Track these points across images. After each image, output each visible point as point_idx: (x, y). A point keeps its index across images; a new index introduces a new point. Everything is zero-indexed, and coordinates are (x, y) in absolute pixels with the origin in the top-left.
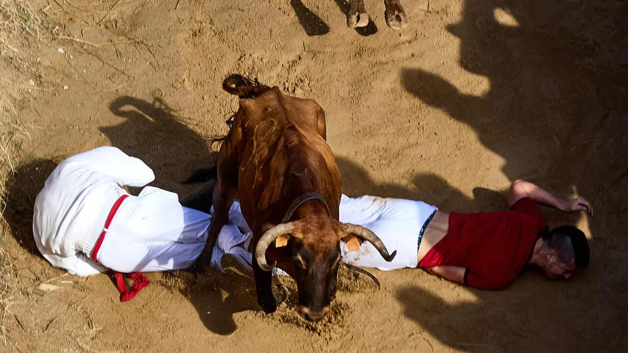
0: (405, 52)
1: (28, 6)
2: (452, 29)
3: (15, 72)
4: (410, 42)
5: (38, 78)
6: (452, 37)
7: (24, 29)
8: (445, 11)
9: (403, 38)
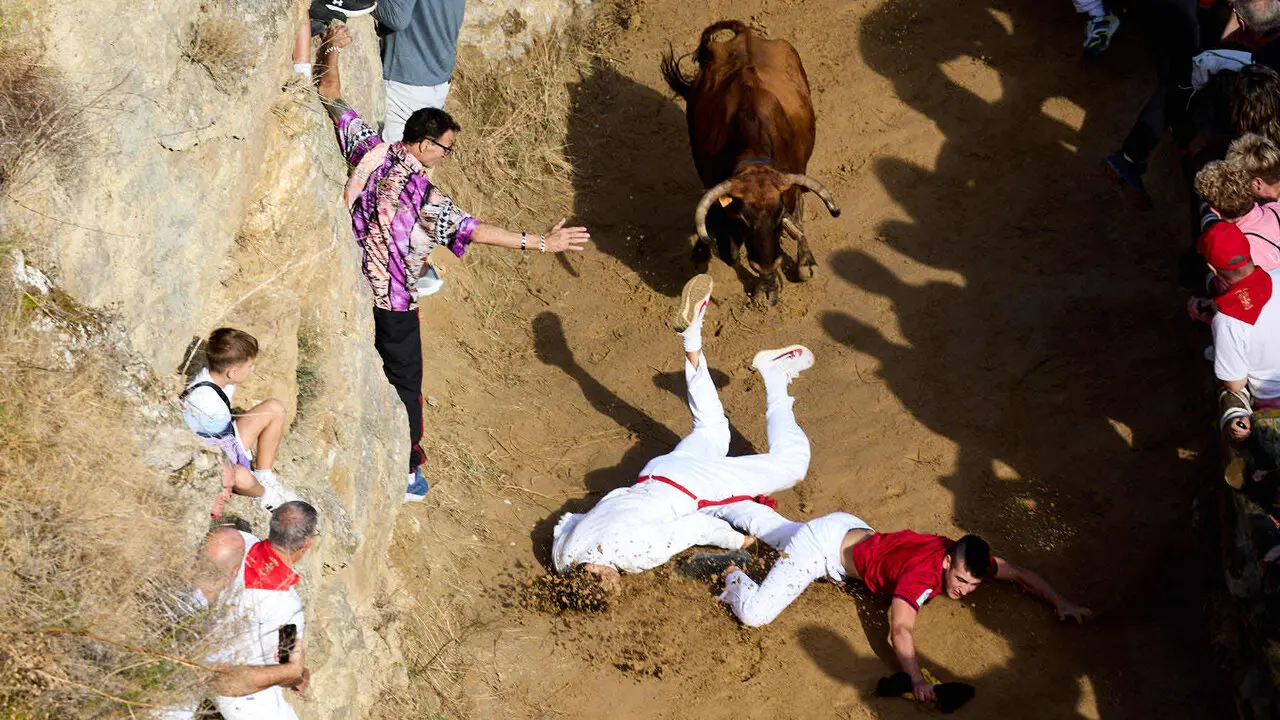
0: (892, 507)
1: (470, 451)
2: (944, 481)
3: (456, 525)
4: (898, 496)
5: (481, 533)
6: (945, 491)
7: (466, 477)
8: (937, 461)
9: (891, 491)
